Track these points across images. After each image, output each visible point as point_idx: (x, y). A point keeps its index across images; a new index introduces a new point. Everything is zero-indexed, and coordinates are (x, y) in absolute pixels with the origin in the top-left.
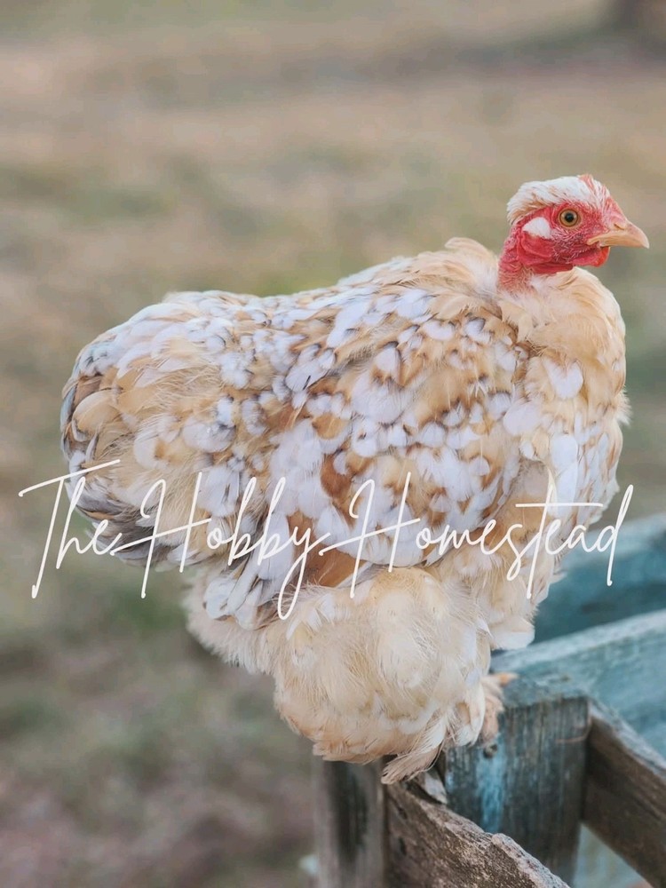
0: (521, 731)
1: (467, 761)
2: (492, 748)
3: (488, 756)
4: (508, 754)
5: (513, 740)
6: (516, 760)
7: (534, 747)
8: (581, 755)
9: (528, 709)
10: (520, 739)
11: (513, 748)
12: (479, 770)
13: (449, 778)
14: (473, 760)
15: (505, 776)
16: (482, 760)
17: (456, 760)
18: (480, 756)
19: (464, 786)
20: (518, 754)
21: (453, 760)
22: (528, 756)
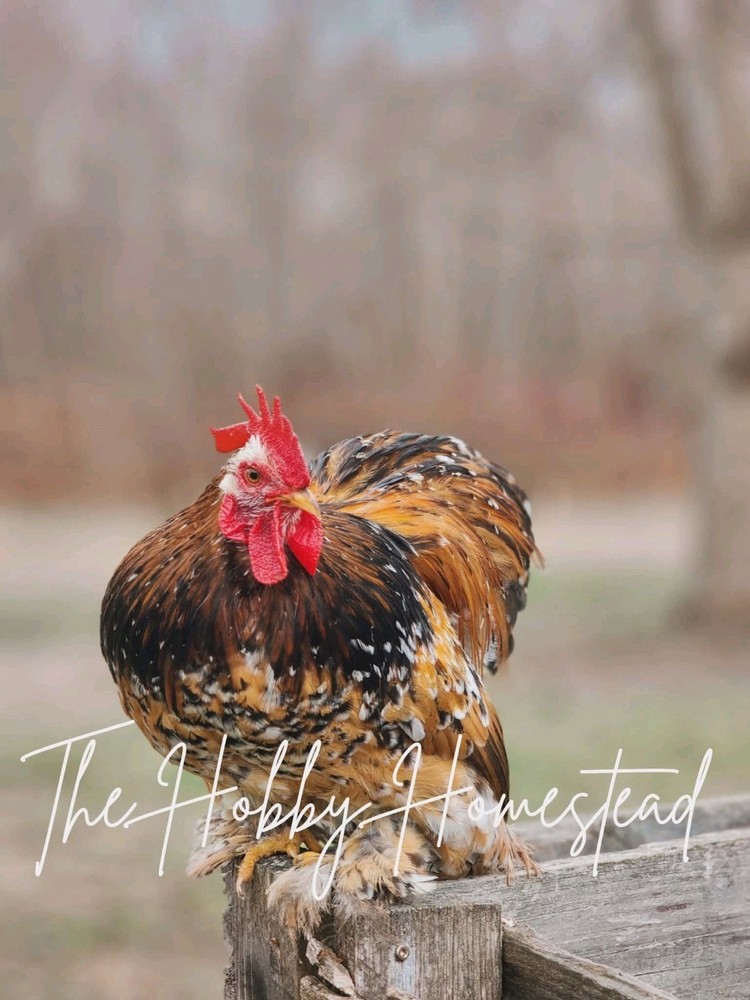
0: (433, 937)
1: (377, 962)
2: (404, 950)
3: (399, 959)
4: (421, 960)
5: (425, 947)
6: (429, 968)
7: (447, 956)
8: (497, 972)
9: (440, 912)
10: (432, 944)
11: (425, 954)
12: (391, 974)
13: (359, 977)
14: (384, 961)
15: (418, 985)
16: (393, 963)
17: (365, 958)
18: (392, 958)
19: (375, 989)
20: (431, 962)
21: (362, 958)
22: (441, 965)
